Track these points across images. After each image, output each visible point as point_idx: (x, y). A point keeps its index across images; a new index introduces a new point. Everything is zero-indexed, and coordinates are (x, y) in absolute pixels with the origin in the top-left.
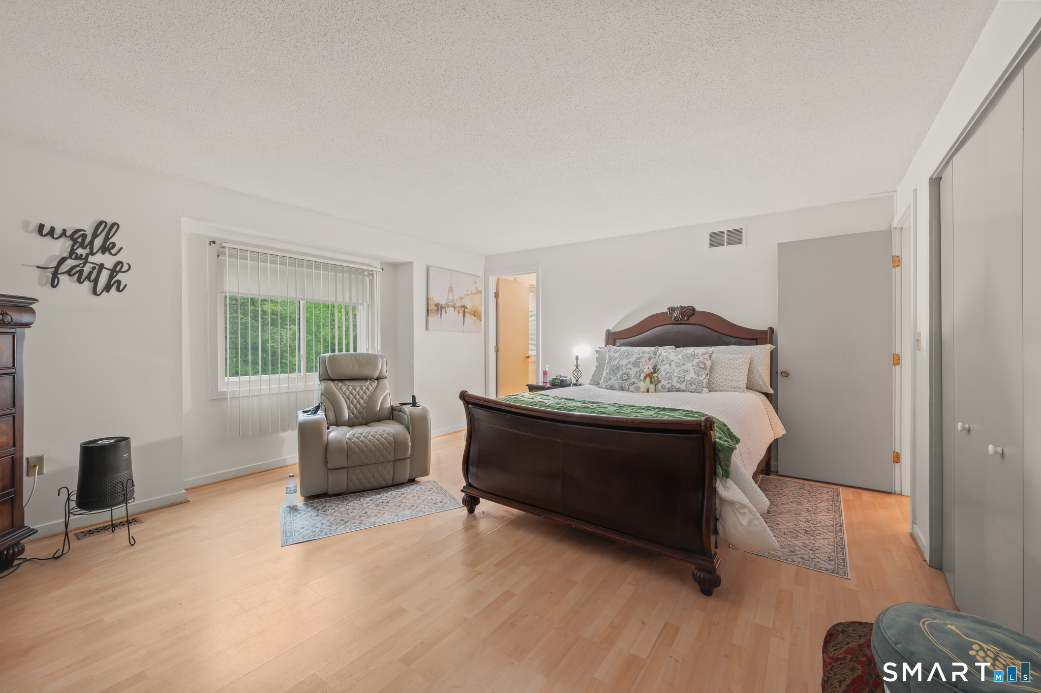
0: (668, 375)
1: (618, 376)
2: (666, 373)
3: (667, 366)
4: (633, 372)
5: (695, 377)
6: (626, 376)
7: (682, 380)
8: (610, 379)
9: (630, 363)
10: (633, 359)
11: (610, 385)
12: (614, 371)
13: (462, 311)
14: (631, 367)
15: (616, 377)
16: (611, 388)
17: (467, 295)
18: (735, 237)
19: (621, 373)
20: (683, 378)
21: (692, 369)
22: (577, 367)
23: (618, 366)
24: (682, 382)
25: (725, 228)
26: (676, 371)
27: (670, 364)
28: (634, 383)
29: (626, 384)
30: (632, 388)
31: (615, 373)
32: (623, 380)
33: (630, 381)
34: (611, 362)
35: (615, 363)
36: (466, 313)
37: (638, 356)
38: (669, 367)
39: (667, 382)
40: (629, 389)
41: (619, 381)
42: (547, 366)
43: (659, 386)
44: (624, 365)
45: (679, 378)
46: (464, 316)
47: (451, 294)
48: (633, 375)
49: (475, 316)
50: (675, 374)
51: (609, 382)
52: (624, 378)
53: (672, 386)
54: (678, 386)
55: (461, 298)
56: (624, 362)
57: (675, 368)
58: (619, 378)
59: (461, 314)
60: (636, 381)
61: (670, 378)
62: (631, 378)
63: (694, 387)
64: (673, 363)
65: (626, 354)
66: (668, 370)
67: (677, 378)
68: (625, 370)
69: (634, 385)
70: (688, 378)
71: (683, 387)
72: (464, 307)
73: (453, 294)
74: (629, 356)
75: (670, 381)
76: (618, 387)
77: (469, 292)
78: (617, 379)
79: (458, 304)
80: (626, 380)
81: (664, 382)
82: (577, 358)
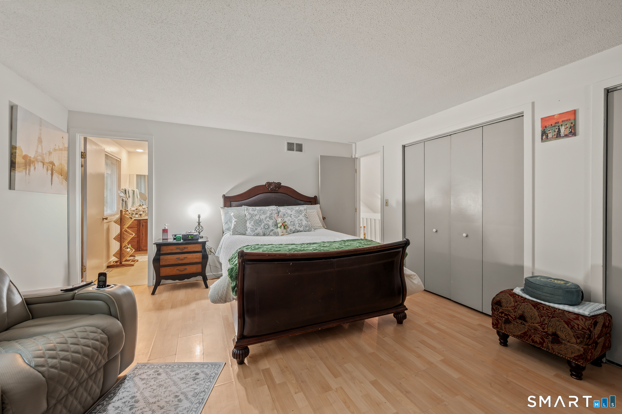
0: (292, 223)
1: (262, 226)
2: (290, 222)
3: (289, 218)
4: (271, 223)
5: (307, 223)
6: (267, 226)
7: (301, 225)
8: (256, 229)
9: (267, 217)
10: (268, 215)
11: (257, 233)
12: (258, 223)
13: (50, 168)
14: (269, 220)
15: (260, 227)
16: (258, 235)
17: (55, 150)
18: (300, 148)
19: (263, 224)
20: (301, 224)
21: (303, 218)
22: (199, 223)
23: (260, 219)
24: (301, 226)
25: (295, 142)
26: (296, 220)
27: (291, 217)
28: (272, 230)
29: (267, 231)
30: (271, 233)
31: (260, 225)
32: (266, 229)
33: (270, 229)
34: (254, 218)
35: (257, 217)
36: (54, 171)
37: (271, 213)
38: (291, 218)
39: (293, 227)
40: (269, 234)
41: (263, 230)
42: (167, 224)
43: (289, 230)
44: (264, 219)
45: (299, 224)
46: (52, 174)
47: (40, 146)
48: (271, 225)
49: (62, 176)
50: (296, 222)
51: (256, 231)
52: (266, 228)
53: (296, 229)
54: (298, 229)
55: (50, 153)
56: (263, 217)
57: (295, 218)
58: (262, 227)
59: (50, 172)
60: (274, 228)
61: (294, 225)
62: (271, 227)
63: (308, 228)
64: (292, 216)
65: (262, 212)
66: (291, 220)
67: (298, 224)
68: (265, 222)
69: (273, 232)
70: (304, 224)
71: (301, 229)
72: (52, 163)
73: (42, 146)
74: (264, 213)
75: (294, 226)
76: (262, 234)
77: (57, 148)
78: (262, 229)
79: (47, 160)
80: (268, 228)
81: (291, 227)
82: (199, 217)
